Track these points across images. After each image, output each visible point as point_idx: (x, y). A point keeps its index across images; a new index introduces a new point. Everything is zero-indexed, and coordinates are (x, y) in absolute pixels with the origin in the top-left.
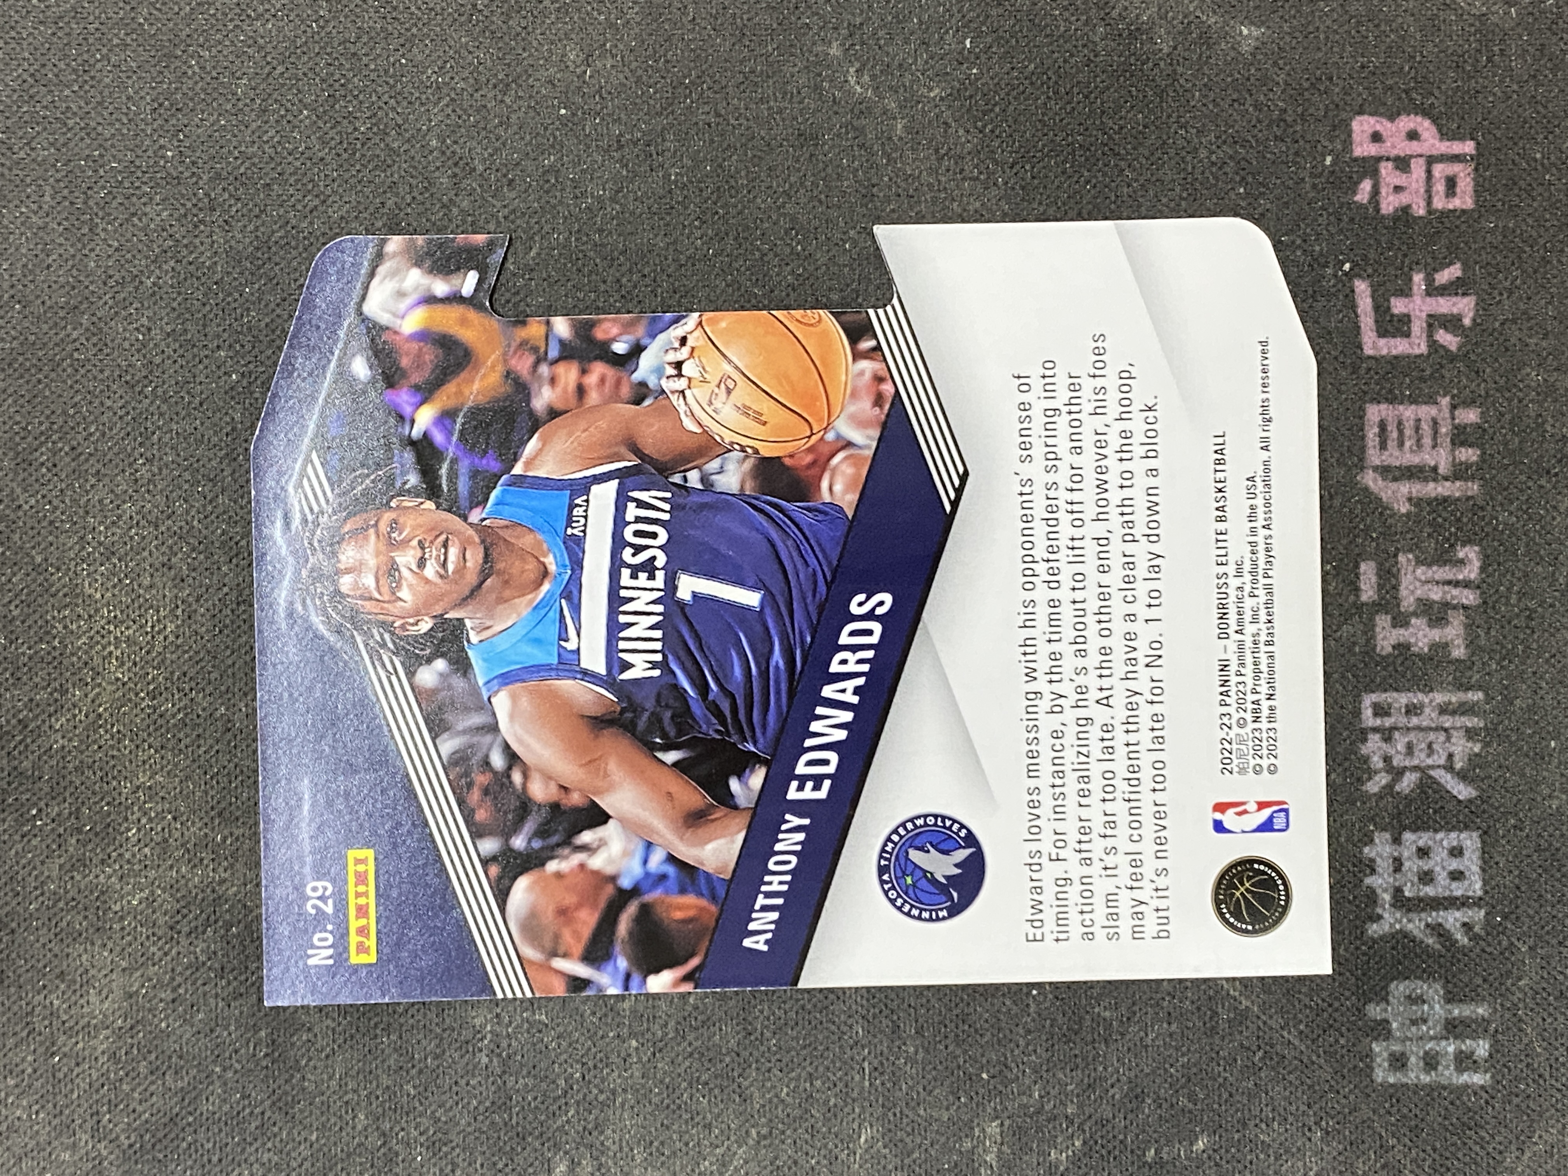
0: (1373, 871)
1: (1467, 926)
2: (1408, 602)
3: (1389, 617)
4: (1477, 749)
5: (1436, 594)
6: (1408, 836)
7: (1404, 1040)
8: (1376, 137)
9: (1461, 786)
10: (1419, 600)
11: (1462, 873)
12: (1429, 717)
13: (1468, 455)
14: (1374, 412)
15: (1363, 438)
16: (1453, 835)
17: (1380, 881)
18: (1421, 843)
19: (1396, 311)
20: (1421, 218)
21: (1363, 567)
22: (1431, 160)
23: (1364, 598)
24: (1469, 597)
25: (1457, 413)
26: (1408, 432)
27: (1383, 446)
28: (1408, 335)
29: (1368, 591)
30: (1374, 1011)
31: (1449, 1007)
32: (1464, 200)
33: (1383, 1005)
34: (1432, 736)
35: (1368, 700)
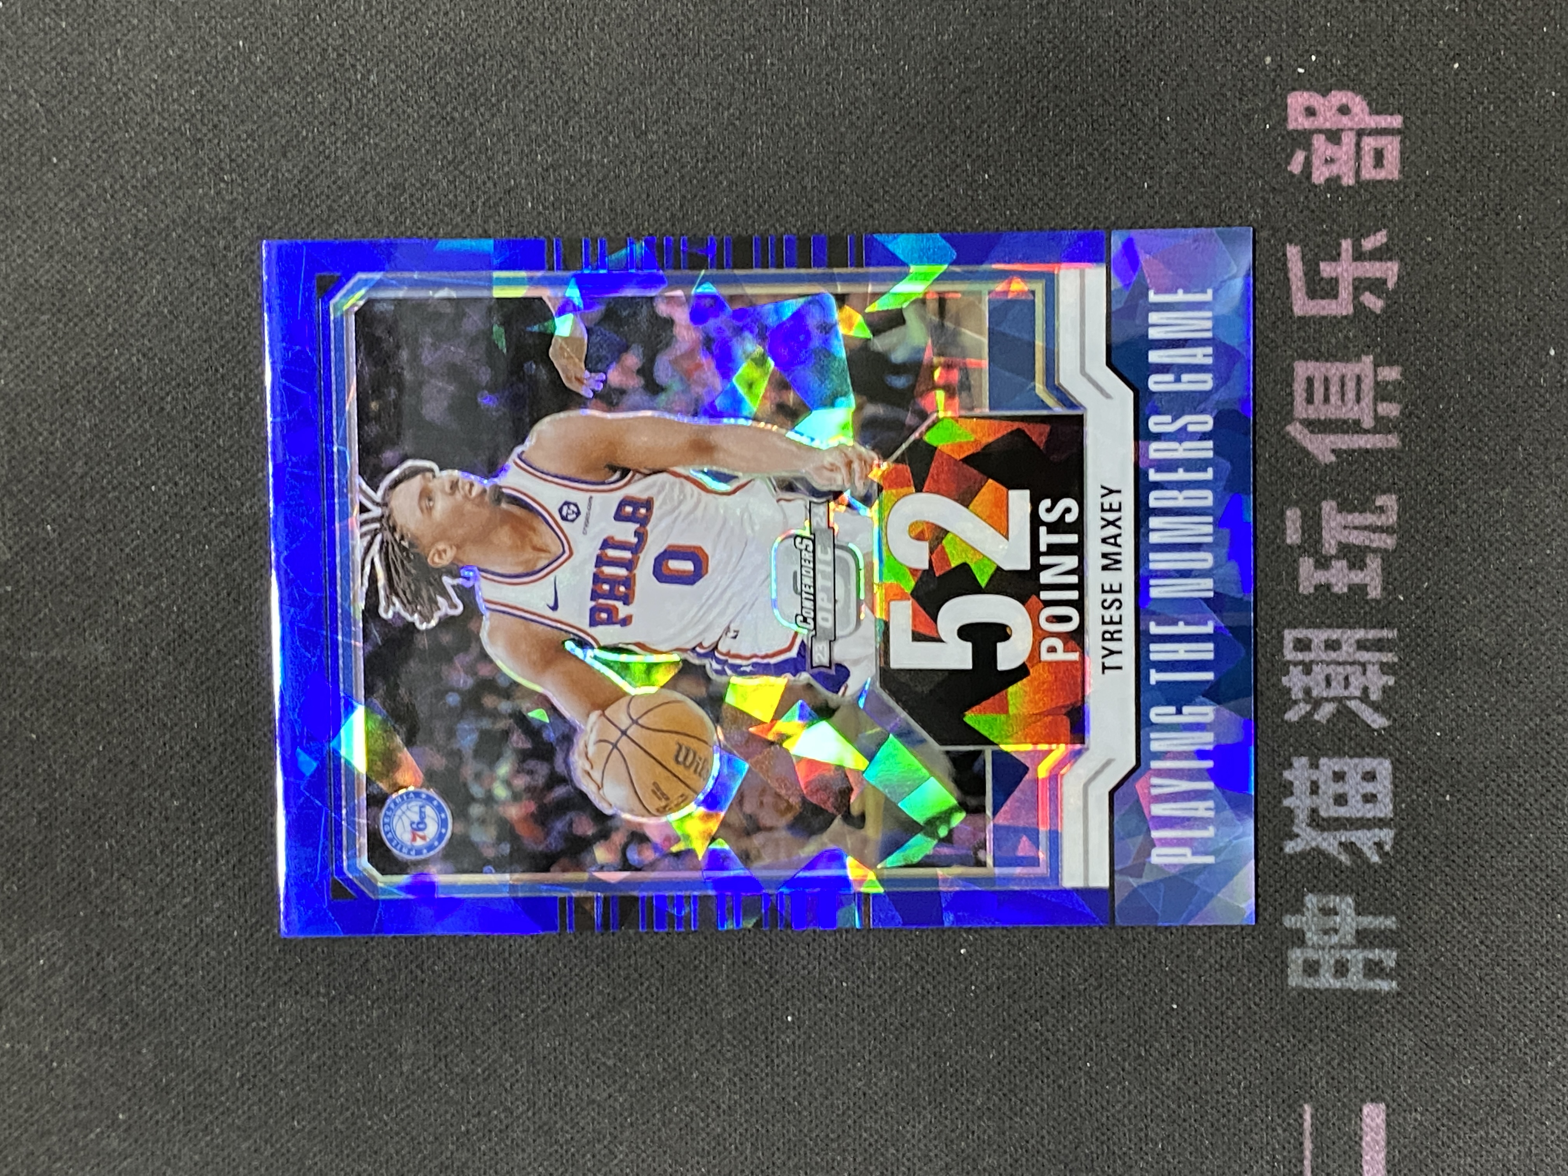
0: (1292, 794)
1: (1379, 845)
2: (1330, 546)
3: (1311, 561)
4: (1391, 681)
5: (1356, 538)
6: (1323, 761)
7: (1316, 947)
8: (1310, 112)
9: (1376, 716)
10: (1340, 543)
11: (1374, 796)
12: (1347, 651)
13: (1390, 409)
14: (1302, 369)
15: (1291, 394)
16: (1367, 760)
17: (1298, 802)
18: (1336, 769)
19: (1325, 275)
20: (1349, 187)
21: (1288, 513)
22: (1360, 133)
23: (1289, 541)
24: (1389, 542)
25: (1380, 369)
26: (1334, 389)
27: (1310, 400)
28: (1336, 297)
29: (1293, 536)
30: (1290, 921)
31: (1360, 918)
32: (1391, 170)
33: (1299, 917)
34: (1349, 669)
35: (1289, 636)
